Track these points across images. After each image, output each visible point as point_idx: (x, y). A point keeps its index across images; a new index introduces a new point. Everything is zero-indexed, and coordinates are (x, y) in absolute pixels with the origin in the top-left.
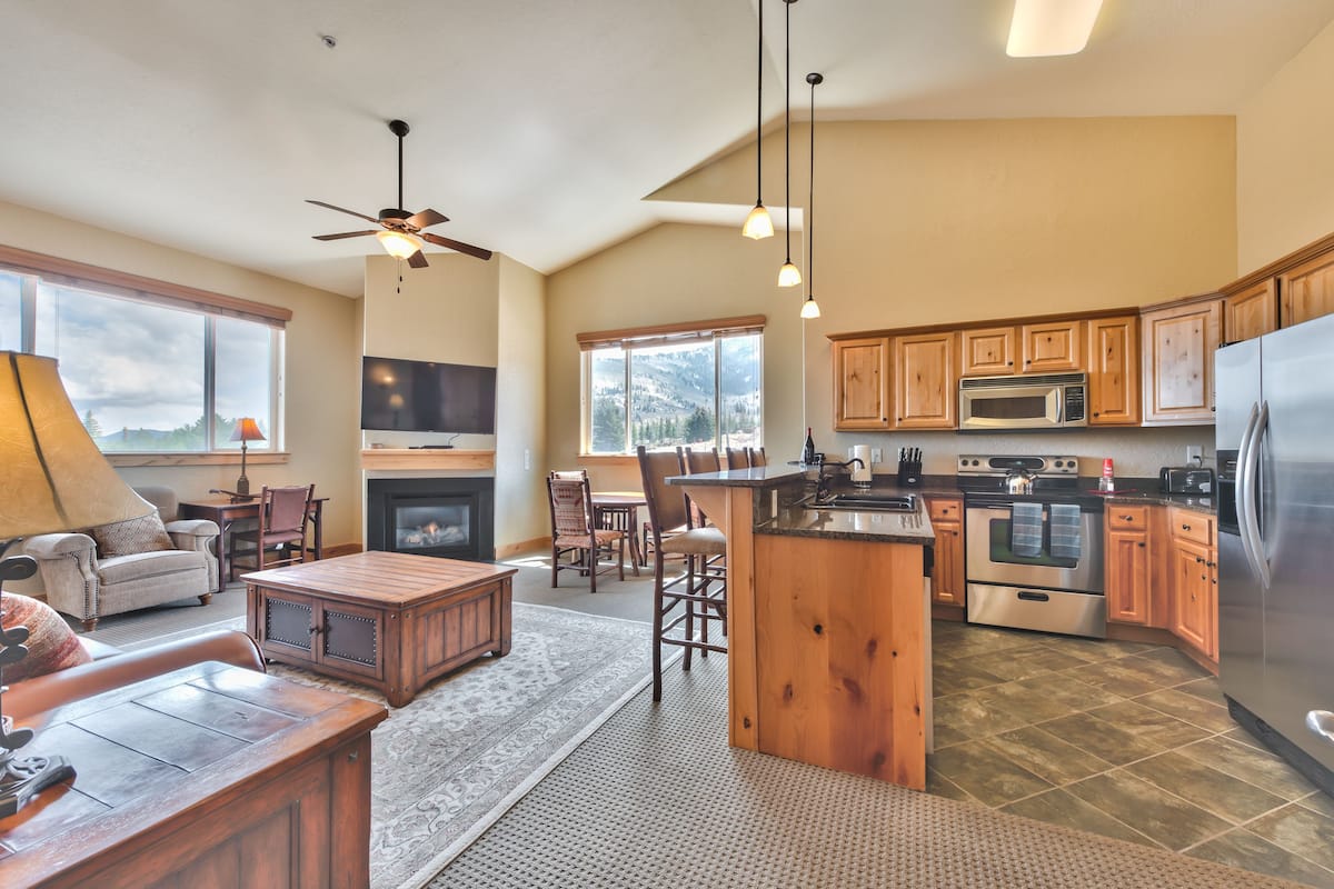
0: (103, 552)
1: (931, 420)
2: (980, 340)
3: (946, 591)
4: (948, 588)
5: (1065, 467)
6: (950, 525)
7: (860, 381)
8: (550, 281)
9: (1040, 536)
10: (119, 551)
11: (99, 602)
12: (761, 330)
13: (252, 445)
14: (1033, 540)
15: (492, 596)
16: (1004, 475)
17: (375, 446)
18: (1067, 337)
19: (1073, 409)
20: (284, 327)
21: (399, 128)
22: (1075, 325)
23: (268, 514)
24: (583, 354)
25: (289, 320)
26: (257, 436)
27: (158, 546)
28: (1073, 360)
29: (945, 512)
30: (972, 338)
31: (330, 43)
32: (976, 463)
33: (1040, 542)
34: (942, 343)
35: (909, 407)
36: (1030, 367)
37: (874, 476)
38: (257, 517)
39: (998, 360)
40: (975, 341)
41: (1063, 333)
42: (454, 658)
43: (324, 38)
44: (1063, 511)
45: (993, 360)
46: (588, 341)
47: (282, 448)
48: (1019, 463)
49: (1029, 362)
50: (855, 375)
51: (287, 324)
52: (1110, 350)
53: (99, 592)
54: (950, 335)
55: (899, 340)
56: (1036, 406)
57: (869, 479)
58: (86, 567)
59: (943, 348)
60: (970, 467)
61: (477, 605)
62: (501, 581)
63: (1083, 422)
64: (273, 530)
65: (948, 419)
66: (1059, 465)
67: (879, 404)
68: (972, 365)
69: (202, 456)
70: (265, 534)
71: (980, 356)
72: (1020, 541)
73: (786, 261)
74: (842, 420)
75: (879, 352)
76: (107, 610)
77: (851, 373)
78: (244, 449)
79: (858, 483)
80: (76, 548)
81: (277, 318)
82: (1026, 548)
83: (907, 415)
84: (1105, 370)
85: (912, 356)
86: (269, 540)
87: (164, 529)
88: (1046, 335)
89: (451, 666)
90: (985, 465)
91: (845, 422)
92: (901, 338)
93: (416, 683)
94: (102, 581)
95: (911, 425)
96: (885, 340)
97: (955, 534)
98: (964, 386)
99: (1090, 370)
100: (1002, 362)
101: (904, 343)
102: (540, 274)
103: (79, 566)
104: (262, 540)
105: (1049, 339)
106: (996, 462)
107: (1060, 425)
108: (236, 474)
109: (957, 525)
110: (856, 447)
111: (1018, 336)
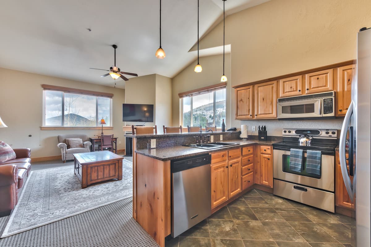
0: (69, 147)
1: (268, 115)
2: (287, 82)
3: (266, 181)
4: (266, 180)
5: (330, 134)
6: (267, 155)
7: (243, 102)
8: (173, 80)
9: (301, 163)
10: (72, 147)
11: (65, 157)
12: (225, 87)
13: (104, 125)
14: (298, 165)
15: (115, 164)
16: (299, 137)
17: (127, 125)
18: (326, 77)
19: (327, 109)
20: (112, 98)
21: (115, 47)
22: (330, 71)
23: (103, 141)
24: (180, 99)
25: (113, 96)
26: (105, 123)
27: (80, 147)
28: (329, 86)
29: (265, 150)
30: (284, 82)
31: (90, 30)
32: (290, 132)
33: (300, 166)
34: (272, 85)
35: (260, 110)
36: (309, 91)
37: (249, 136)
38: (101, 141)
39: (295, 90)
40: (285, 83)
41: (325, 75)
42: (101, 179)
43: (88, 29)
44: (312, 153)
45: (292, 90)
46: (181, 95)
47: (112, 126)
48: (309, 132)
49: (308, 89)
50: (241, 100)
51: (113, 97)
52: (349, 80)
53: (65, 155)
54: (275, 82)
55: (256, 86)
56: (310, 108)
57: (246, 137)
58: (64, 150)
59: (272, 88)
60: (287, 133)
61: (109, 166)
62: (118, 161)
63: (332, 114)
64: (104, 144)
65: (274, 115)
66: (327, 133)
67: (249, 110)
68: (284, 93)
69: (94, 128)
70: (103, 145)
71: (287, 89)
72: (293, 165)
73: (197, 64)
74: (237, 116)
75: (249, 90)
76: (67, 159)
77: (240, 99)
78: (102, 126)
79: (243, 138)
80: (62, 146)
81: (110, 96)
82: (295, 168)
83: (259, 114)
84: (346, 89)
85: (262, 91)
86: (104, 147)
87: (82, 143)
88: (317, 77)
89: (100, 181)
90: (293, 133)
91: (238, 117)
92: (257, 85)
93: (87, 183)
94: (66, 153)
95: (259, 117)
96: (251, 87)
97: (269, 159)
98: (279, 101)
99: (338, 90)
100: (296, 90)
101: (258, 87)
102: (170, 78)
103: (63, 150)
104: (102, 147)
105: (318, 79)
106: (298, 131)
107: (321, 116)
108: (101, 132)
109: (270, 156)
110: (242, 125)
111: (303, 79)
